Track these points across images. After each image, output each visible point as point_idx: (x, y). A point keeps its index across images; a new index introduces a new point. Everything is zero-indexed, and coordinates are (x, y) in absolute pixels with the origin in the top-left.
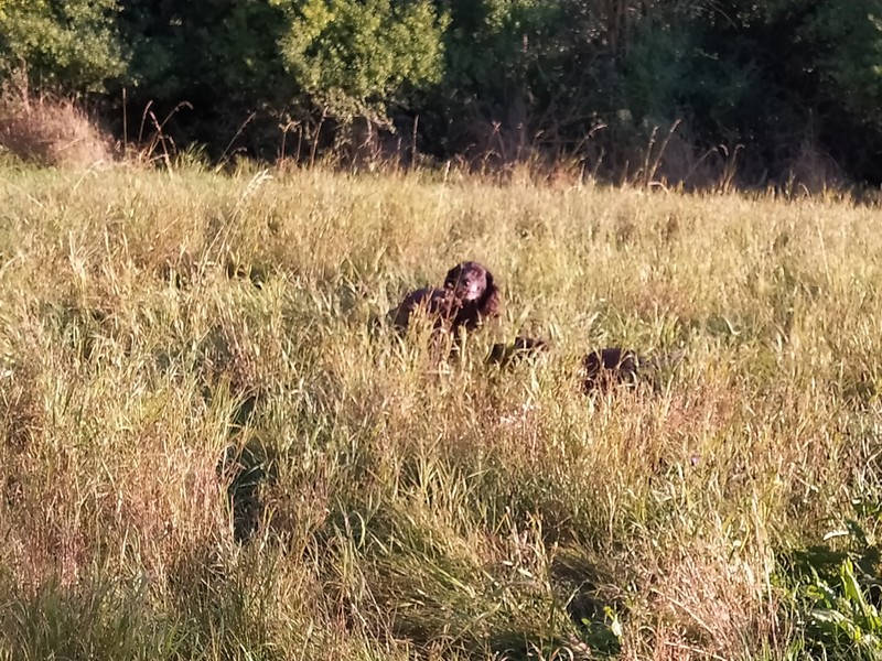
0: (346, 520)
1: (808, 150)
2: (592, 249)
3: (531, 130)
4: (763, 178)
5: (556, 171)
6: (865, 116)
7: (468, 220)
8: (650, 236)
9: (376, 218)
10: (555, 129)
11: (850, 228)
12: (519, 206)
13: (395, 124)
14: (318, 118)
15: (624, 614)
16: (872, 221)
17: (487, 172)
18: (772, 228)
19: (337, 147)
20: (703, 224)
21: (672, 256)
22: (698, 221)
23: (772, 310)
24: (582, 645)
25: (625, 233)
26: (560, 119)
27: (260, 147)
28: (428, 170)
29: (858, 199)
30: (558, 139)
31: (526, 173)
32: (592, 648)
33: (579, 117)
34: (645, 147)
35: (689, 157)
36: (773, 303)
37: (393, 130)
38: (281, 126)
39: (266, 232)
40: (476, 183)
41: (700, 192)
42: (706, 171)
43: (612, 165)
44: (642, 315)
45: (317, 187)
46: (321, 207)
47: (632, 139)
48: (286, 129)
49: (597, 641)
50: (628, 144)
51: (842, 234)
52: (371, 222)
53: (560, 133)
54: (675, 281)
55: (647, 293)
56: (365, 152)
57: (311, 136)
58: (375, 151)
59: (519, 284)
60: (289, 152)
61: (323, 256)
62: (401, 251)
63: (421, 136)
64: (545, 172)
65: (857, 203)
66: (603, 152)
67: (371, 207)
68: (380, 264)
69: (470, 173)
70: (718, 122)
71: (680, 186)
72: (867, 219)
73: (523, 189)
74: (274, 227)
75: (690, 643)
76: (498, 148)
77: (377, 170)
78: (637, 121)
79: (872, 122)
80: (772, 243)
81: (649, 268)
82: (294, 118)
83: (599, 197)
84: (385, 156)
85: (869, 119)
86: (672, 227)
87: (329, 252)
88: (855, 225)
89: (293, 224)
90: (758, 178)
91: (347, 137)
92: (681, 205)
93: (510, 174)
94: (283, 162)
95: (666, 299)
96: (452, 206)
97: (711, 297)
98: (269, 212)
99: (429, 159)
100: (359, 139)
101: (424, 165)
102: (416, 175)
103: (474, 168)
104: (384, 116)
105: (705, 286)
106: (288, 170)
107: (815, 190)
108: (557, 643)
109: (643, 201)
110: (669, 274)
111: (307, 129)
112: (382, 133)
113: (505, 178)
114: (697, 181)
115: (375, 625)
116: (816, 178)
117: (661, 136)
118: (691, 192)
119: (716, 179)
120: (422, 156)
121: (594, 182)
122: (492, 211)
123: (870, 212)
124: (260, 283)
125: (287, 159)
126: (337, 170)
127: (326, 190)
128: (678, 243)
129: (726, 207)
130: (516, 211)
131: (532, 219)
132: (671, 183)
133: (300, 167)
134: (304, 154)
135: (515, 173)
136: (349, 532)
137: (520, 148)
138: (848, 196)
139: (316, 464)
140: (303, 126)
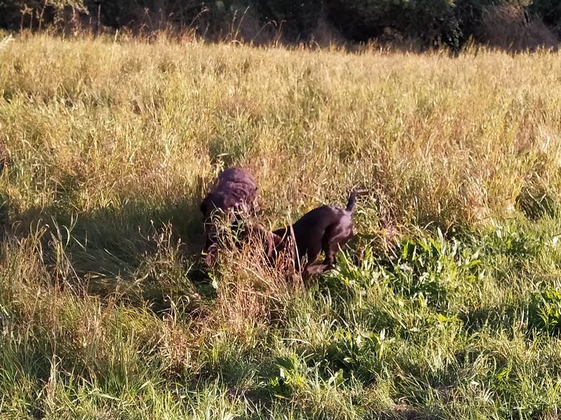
0: (58, 231)
1: (322, 23)
2: (202, 78)
3: (167, 12)
4: (298, 38)
5: (182, 35)
6: (352, 5)
7: (131, 63)
8: (235, 70)
9: (78, 62)
10: (180, 12)
11: (344, 65)
12: (161, 55)
13: (89, 10)
14: (42, 5)
15: (219, 276)
16: (355, 62)
17: (143, 36)
18: (302, 65)
19: (55, 23)
20: (264, 64)
21: (247, 81)
22: (262, 62)
23: (302, 110)
24: (196, 294)
25: (221, 69)
26: (183, 7)
27: (10, 23)
28: (108, 35)
29: (350, 49)
30: (183, 17)
31: (164, 36)
32: (202, 295)
33: (194, 5)
34: (231, 22)
35: (257, 26)
36: (303, 106)
37: (87, 13)
38: (21, 11)
39: (13, 71)
40: (136, 43)
41: (262, 46)
42: (267, 35)
43: (214, 30)
44: (231, 114)
45: (43, 45)
46: (45, 56)
47: (224, 17)
48: (24, 12)
49: (205, 292)
50: (223, 20)
51: (339, 68)
52: (75, 64)
53: (184, 14)
54: (249, 94)
55: (233, 101)
56: (72, 25)
57: (40, 17)
58: (78, 25)
59: (161, 97)
60: (26, 26)
61: (47, 84)
62: (92, 80)
63: (103, 16)
64: (176, 36)
65: (348, 52)
66: (208, 25)
67: (74, 57)
68: (80, 88)
69: (133, 37)
70: (272, 8)
71: (252, 43)
72: (353, 61)
73: (163, 46)
74: (18, 68)
75: (256, 290)
76: (148, 23)
77: (78, 34)
78: (227, 7)
79: (356, 8)
80: (302, 74)
81: (233, 87)
82: (29, 6)
83: (206, 50)
84: (83, 28)
85: (354, 7)
86: (247, 66)
87: (51, 81)
88: (347, 64)
89: (29, 67)
90: (295, 38)
91: (61, 17)
92: (252, 53)
93: (155, 37)
94: (23, 32)
95: (243, 104)
96: (122, 55)
97: (268, 103)
98: (14, 59)
99: (109, 29)
100: (68, 17)
101: (106, 32)
102: (100, 39)
103: (135, 34)
104: (82, 5)
105: (265, 98)
106: (27, 36)
107: (324, 45)
109: (231, 51)
110: (245, 90)
111: (37, 12)
112: (82, 15)
113: (153, 39)
114: (260, 42)
115: (77, 287)
116: (326, 38)
117: (240, 15)
118: (258, 46)
119: (272, 39)
120: (105, 27)
121: (203, 41)
122: (145, 57)
123: (355, 57)
124: (9, 100)
125: (26, 30)
126: (55, 36)
127: (48, 48)
128: (250, 74)
129: (278, 54)
130: (159, 57)
131: (168, 61)
132: (247, 41)
133: (33, 34)
134: (35, 26)
135: (159, 36)
136: (60, 237)
137: (160, 22)
138: (343, 48)
139: (42, 200)
140: (34, 12)
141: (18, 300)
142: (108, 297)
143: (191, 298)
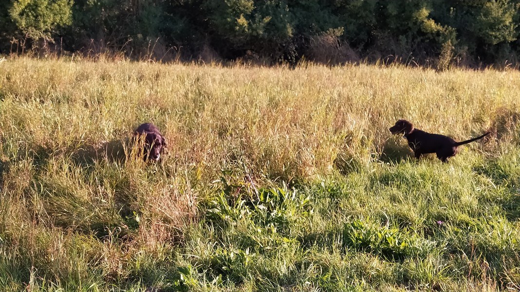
0: (35, 185)
1: (206, 48)
2: (129, 84)
3: (106, 42)
4: (191, 58)
5: (115, 56)
6: (225, 36)
7: (82, 75)
8: (150, 79)
9: (48, 74)
10: (115, 41)
11: (221, 75)
12: (102, 69)
13: (55, 40)
14: (24, 38)
15: (140, 214)
16: (228, 73)
17: (90, 57)
18: (194, 75)
19: (33, 49)
20: (169, 75)
21: (158, 86)
22: (167, 73)
23: (194, 104)
24: (125, 226)
25: (141, 78)
26: (116, 38)
27: (4, 50)
28: (67, 57)
29: (224, 65)
30: (116, 45)
31: (104, 57)
32: (129, 227)
33: (123, 37)
34: (147, 47)
35: (164, 50)
36: (194, 102)
37: (54, 42)
38: (11, 41)
39: (6, 80)
40: (85, 61)
41: (168, 63)
42: (170, 55)
43: (136, 53)
44: (147, 107)
45: (25, 63)
46: (26, 70)
47: (143, 44)
48: (12, 42)
49: (131, 224)
50: (142, 46)
51: (217, 77)
52: (45, 76)
53: (116, 43)
54: (159, 95)
55: (149, 99)
56: (44, 50)
57: (23, 45)
58: (47, 50)
59: (102, 97)
60: (14, 51)
61: (27, 89)
62: (57, 86)
63: (64, 44)
64: (112, 57)
65: (223, 67)
66: (132, 50)
67: (45, 71)
68: (49, 91)
69: (84, 57)
70: (174, 38)
71: (161, 61)
72: (227, 72)
73: (103, 63)
74: (8, 79)
75: (164, 223)
76: (94, 49)
77: (48, 57)
78: (145, 39)
79: (228, 38)
80: (194, 81)
81: (149, 90)
82: (16, 39)
83: (131, 66)
84: (51, 52)
85: (227, 37)
86: (157, 76)
87: (30, 87)
88: (223, 74)
89: (16, 78)
90: (189, 58)
91: (37, 45)
92: (161, 68)
93: (98, 58)
94: (12, 55)
95: (156, 101)
96: (76, 70)
97: (172, 100)
98: (6, 73)
99: (68, 52)
100: (41, 46)
101: (66, 55)
102: (62, 59)
103: (85, 56)
104: (50, 37)
105: (170, 97)
106: (14, 58)
107: (208, 62)
108: (115, 225)
109: (147, 67)
110: (157, 92)
111: (21, 42)
112: (50, 44)
113: (96, 59)
114: (166, 60)
115: (47, 222)
116: (209, 58)
117: (153, 43)
118: (165, 63)
119: (174, 58)
120: (65, 52)
121: (129, 60)
122: (91, 71)
123: (228, 69)
124: (3, 99)
125: (14, 54)
126: (33, 57)
127: (28, 65)
128: (160, 81)
129: (178, 68)
130: (101, 71)
131: (106, 74)
132: (157, 60)
133: (19, 56)
134: (19, 51)
135: (101, 57)
136: (36, 189)
137: (101, 48)
138: (220, 64)
139: (24, 165)
140: (19, 41)
141: (9, 230)
142: (68, 228)
143: (122, 229)
